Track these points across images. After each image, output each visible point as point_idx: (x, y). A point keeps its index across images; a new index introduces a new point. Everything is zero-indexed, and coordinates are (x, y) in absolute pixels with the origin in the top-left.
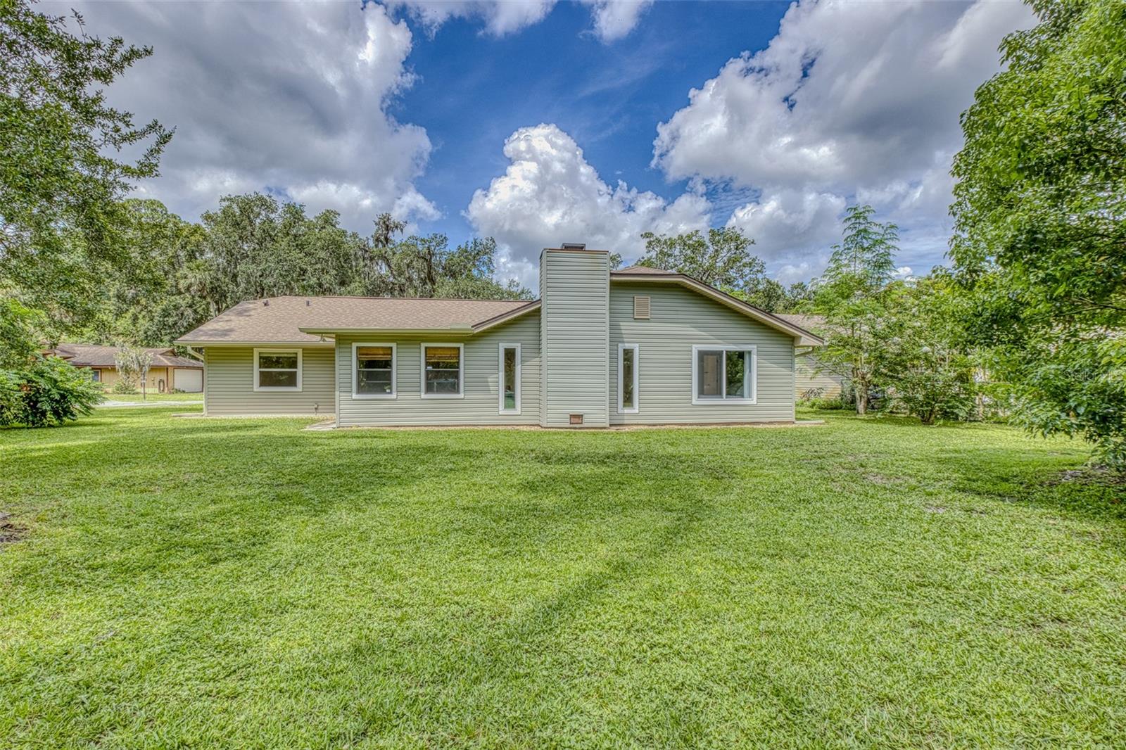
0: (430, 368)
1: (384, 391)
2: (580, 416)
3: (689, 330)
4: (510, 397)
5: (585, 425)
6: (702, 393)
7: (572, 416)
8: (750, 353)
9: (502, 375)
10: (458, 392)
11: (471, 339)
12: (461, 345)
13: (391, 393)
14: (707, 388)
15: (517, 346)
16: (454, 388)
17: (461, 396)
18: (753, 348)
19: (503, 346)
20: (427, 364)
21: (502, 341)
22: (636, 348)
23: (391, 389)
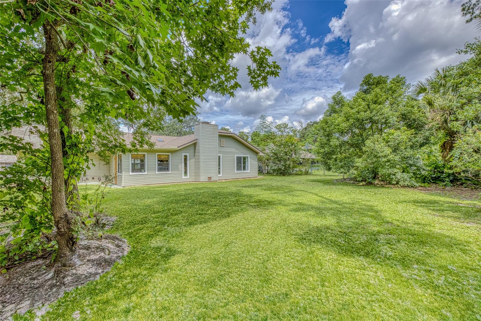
0: (159, 162)
1: (141, 171)
2: (211, 178)
3: (233, 150)
4: (186, 173)
5: (212, 180)
6: (237, 169)
7: (209, 178)
8: (248, 157)
9: (183, 164)
10: (169, 171)
11: (173, 152)
12: (170, 154)
13: (145, 172)
14: (239, 168)
15: (188, 154)
16: (168, 169)
17: (170, 172)
18: (249, 156)
19: (183, 154)
20: (159, 161)
21: (183, 153)
22: (221, 155)
23: (145, 170)
